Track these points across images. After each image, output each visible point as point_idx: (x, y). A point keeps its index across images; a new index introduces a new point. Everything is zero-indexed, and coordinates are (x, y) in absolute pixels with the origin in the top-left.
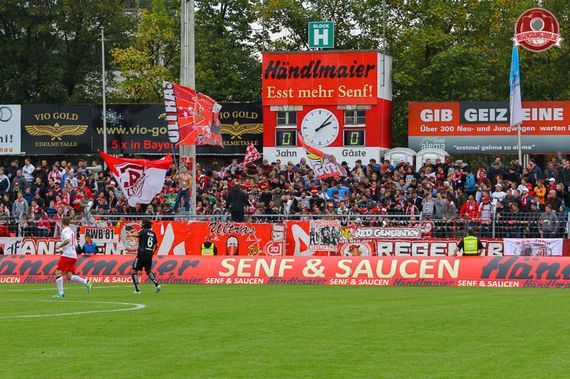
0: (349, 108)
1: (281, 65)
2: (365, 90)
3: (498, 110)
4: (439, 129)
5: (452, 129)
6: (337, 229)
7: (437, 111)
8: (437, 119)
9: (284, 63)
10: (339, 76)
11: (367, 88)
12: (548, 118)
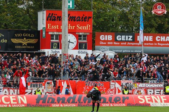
0: (81, 34)
1: (54, 15)
2: (87, 27)
3: (129, 36)
4: (107, 43)
5: (112, 43)
6: (132, 84)
7: (106, 36)
8: (106, 39)
9: (55, 15)
10: (77, 21)
11: (88, 26)
12: (147, 40)
